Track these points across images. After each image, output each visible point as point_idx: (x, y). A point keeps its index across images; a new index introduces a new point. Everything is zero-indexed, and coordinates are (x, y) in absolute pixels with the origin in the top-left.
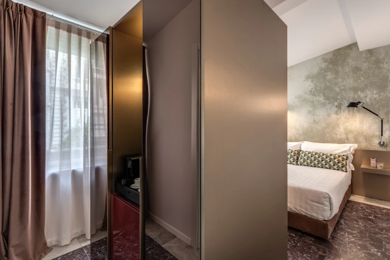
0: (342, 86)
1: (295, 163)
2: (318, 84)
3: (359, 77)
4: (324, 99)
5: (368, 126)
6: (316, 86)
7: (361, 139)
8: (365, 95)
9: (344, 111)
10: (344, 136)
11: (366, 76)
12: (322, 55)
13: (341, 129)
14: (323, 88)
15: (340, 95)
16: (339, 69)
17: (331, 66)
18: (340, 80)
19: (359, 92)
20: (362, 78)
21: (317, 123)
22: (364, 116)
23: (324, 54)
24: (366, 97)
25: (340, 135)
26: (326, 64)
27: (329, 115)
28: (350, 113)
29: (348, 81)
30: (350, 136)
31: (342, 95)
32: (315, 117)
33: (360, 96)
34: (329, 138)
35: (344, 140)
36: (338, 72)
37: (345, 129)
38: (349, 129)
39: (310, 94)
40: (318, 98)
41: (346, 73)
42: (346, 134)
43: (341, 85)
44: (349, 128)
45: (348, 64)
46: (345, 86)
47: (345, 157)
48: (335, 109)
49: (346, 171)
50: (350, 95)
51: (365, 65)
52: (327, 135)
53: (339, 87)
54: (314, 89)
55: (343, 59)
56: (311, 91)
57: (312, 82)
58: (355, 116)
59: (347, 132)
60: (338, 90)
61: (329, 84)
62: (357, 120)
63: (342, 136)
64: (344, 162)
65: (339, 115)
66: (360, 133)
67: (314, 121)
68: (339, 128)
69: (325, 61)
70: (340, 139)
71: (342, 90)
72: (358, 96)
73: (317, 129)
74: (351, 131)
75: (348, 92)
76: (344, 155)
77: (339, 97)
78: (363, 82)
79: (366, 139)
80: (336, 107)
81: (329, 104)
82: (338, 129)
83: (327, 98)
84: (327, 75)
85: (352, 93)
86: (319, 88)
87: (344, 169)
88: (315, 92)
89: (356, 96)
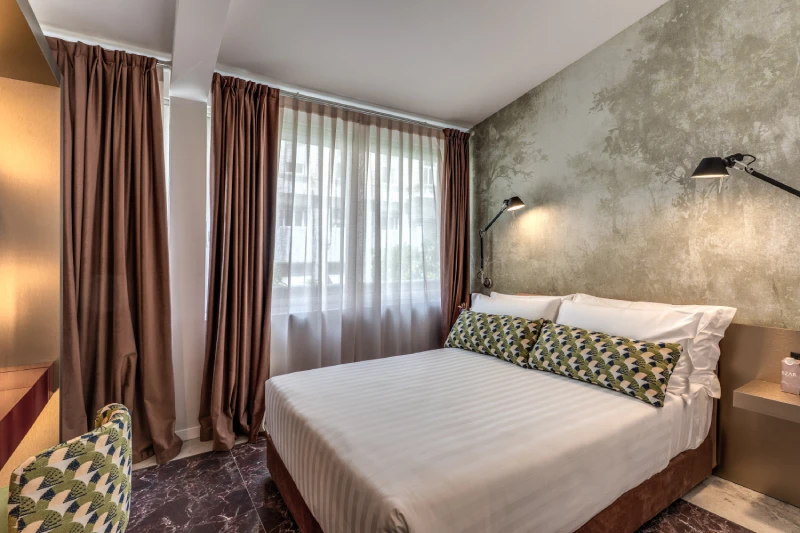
0: (700, 110)
1: (520, 360)
2: (629, 115)
3: (758, 70)
4: (645, 160)
5: (785, 243)
6: (624, 121)
7: (759, 289)
8: (776, 129)
9: (704, 192)
10: (700, 279)
11: (784, 64)
12: (641, 21)
13: (692, 253)
14: (641, 125)
15: (693, 141)
16: (691, 56)
17: (667, 50)
18: (693, 91)
19: (757, 124)
20: (768, 73)
21: (624, 237)
22: (772, 207)
23: (648, 16)
24: (779, 138)
25: (690, 276)
26: (653, 46)
27: (657, 211)
28: (725, 201)
29: (720, 91)
30: (722, 280)
31: (698, 143)
32: (619, 217)
33: (758, 137)
34: (656, 286)
35: (703, 293)
36: (689, 65)
37: (707, 256)
38: (717, 255)
39: (605, 150)
40: (626, 157)
41: (715, 63)
42: (708, 271)
43: (695, 106)
44: (719, 251)
45: (721, 33)
46: (709, 110)
47: (665, 353)
48: (677, 189)
49: (658, 405)
50: (726, 137)
51: (778, 24)
52: (652, 276)
53: (691, 115)
54: (617, 132)
55: (704, 17)
56: (608, 139)
57: (612, 110)
58: (741, 207)
59: (714, 263)
60: (686, 125)
61: (658, 110)
62: (746, 221)
63: (696, 279)
64: (657, 371)
65: (686, 208)
66: (754, 268)
67: (616, 231)
68: (688, 252)
69: (651, 39)
70: (689, 287)
71: (698, 124)
72: (750, 136)
73: (622, 258)
74: (725, 263)
75: (720, 128)
76: (663, 346)
77: (689, 149)
78: (770, 87)
79: (775, 288)
80: (681, 181)
81: (658, 174)
82: (684, 256)
83: (654, 157)
84: (655, 82)
85: (733, 131)
86: (629, 127)
87: (650, 394)
88: (620, 141)
89: (746, 140)
